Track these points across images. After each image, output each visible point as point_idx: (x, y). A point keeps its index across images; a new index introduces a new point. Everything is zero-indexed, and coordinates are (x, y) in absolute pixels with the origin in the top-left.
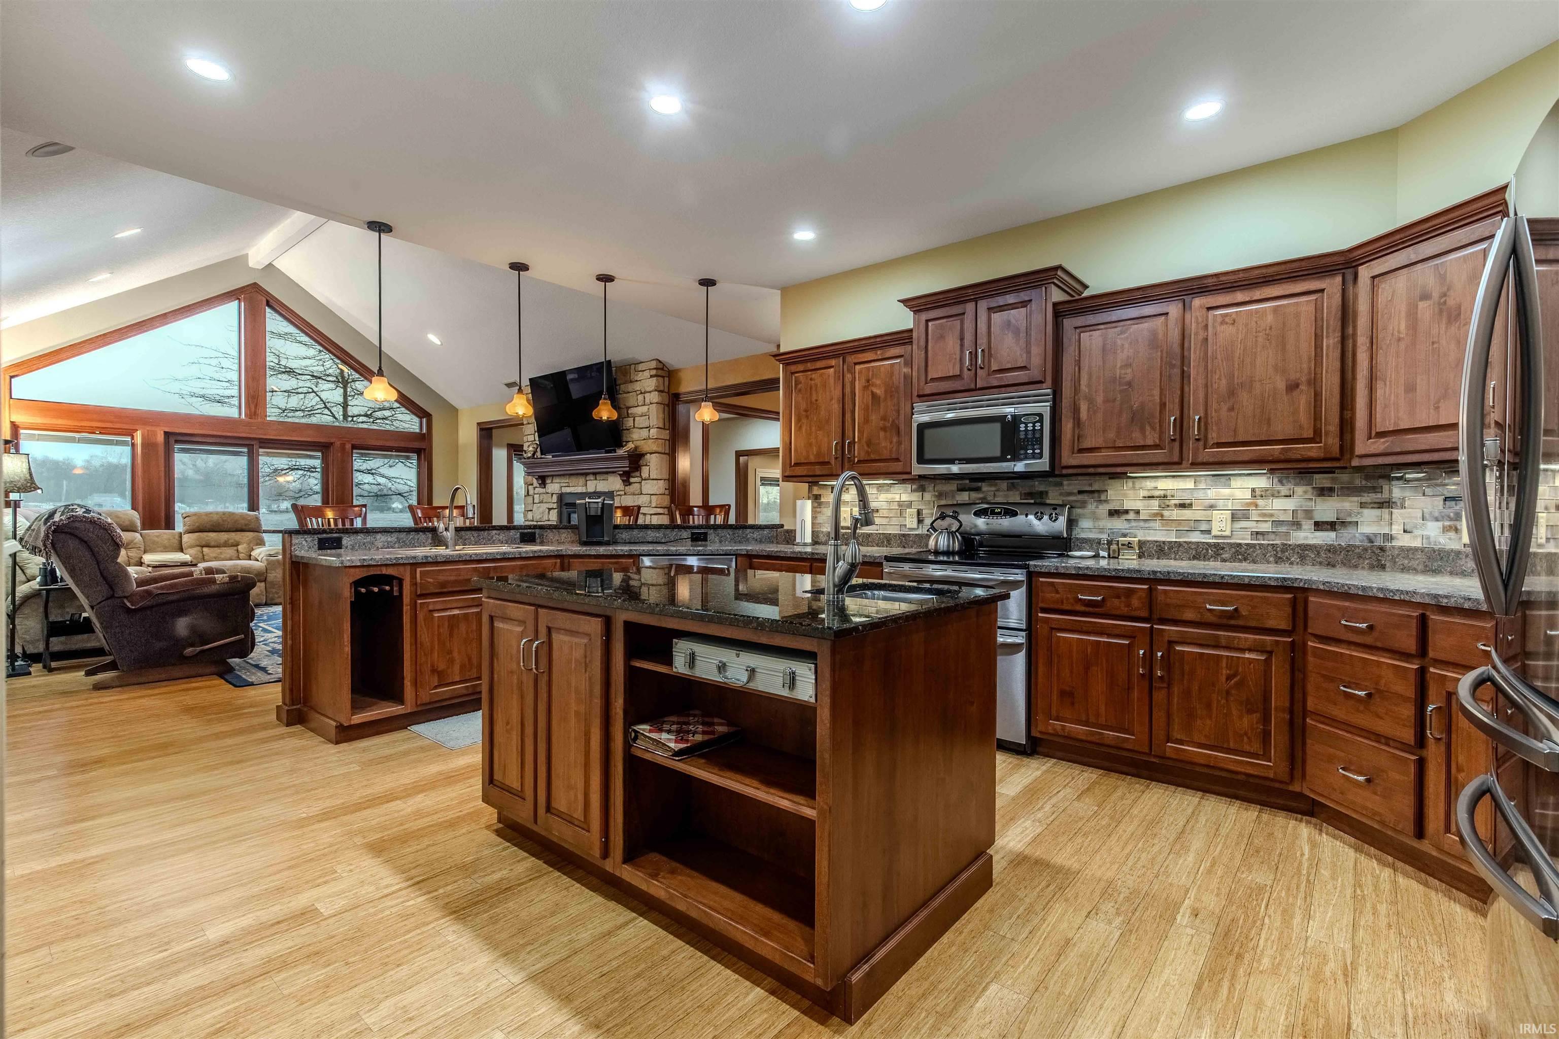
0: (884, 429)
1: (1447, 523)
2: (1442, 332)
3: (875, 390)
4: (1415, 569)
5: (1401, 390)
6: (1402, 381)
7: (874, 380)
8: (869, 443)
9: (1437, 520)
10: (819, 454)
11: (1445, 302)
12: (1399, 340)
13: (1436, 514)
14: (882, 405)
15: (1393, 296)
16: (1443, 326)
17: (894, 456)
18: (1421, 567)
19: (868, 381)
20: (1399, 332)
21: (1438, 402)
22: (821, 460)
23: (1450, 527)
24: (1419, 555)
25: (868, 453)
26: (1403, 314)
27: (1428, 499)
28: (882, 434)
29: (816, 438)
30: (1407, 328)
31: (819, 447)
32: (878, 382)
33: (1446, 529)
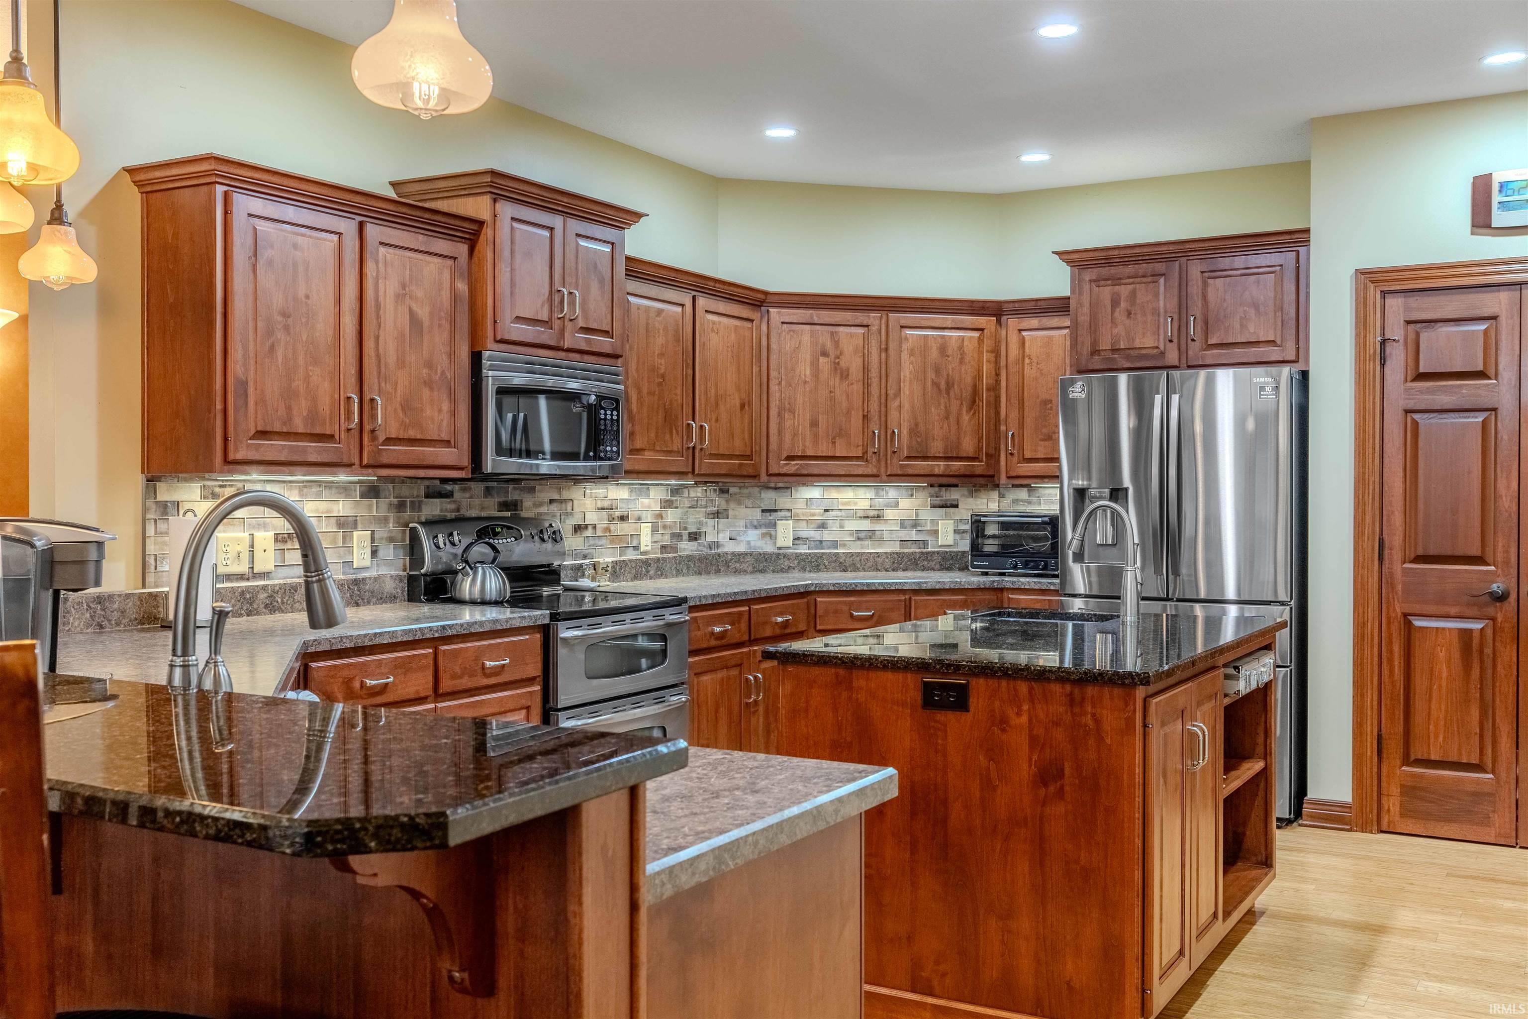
0: (429, 384)
1: (764, 531)
2: (837, 384)
3: (415, 307)
4: (745, 571)
5: (807, 424)
6: (808, 416)
7: (413, 288)
8: (406, 407)
9: (756, 528)
10: (313, 416)
11: (838, 363)
12: (805, 382)
13: (755, 523)
14: (426, 338)
15: (800, 344)
16: (838, 380)
17: (444, 436)
18: (750, 569)
19: (404, 286)
20: (805, 375)
21: (834, 438)
22: (318, 430)
23: (766, 534)
24: (748, 559)
25: (404, 426)
26: (808, 362)
27: (749, 510)
28: (426, 392)
29: (307, 379)
30: (812, 375)
31: (314, 399)
32: (420, 294)
33: (764, 535)
